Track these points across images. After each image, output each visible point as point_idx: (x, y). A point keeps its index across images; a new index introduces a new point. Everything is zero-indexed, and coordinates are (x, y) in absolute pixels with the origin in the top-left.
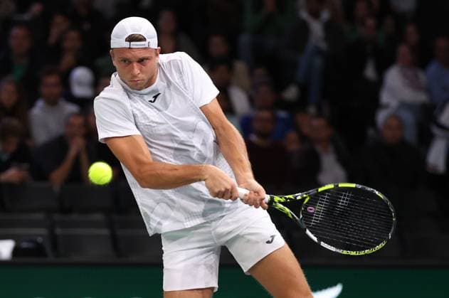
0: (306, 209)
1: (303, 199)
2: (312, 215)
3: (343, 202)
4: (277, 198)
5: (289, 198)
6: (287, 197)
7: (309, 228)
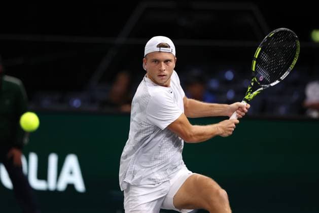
0: (259, 81)
1: (254, 81)
2: (264, 79)
3: (265, 58)
4: (247, 97)
5: (250, 90)
6: (249, 90)
7: (270, 83)
